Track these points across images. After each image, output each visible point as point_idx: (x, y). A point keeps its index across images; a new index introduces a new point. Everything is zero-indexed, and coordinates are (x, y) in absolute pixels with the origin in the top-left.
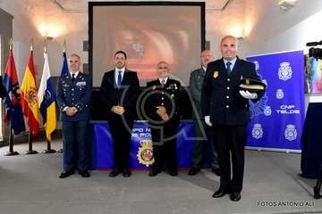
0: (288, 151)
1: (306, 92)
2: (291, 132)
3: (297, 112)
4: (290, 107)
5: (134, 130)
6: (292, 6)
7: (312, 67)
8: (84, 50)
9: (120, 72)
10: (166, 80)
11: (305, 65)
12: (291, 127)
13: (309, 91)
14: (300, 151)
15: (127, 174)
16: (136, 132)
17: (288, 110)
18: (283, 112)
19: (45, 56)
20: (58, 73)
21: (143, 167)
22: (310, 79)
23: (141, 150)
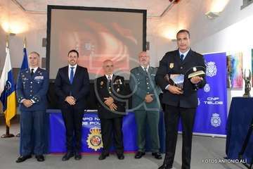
0: (213, 135)
1: (228, 87)
2: (216, 120)
3: (221, 103)
4: (215, 99)
5: (84, 119)
6: (217, 16)
7: (233, 66)
8: (43, 46)
9: (72, 68)
10: (112, 76)
11: (227, 64)
12: (216, 115)
13: (231, 86)
14: (225, 136)
15: (79, 157)
16: (86, 121)
17: (214, 102)
18: (209, 103)
19: (7, 51)
20: (19, 65)
21: (92, 151)
22: (231, 76)
23: (90, 136)
